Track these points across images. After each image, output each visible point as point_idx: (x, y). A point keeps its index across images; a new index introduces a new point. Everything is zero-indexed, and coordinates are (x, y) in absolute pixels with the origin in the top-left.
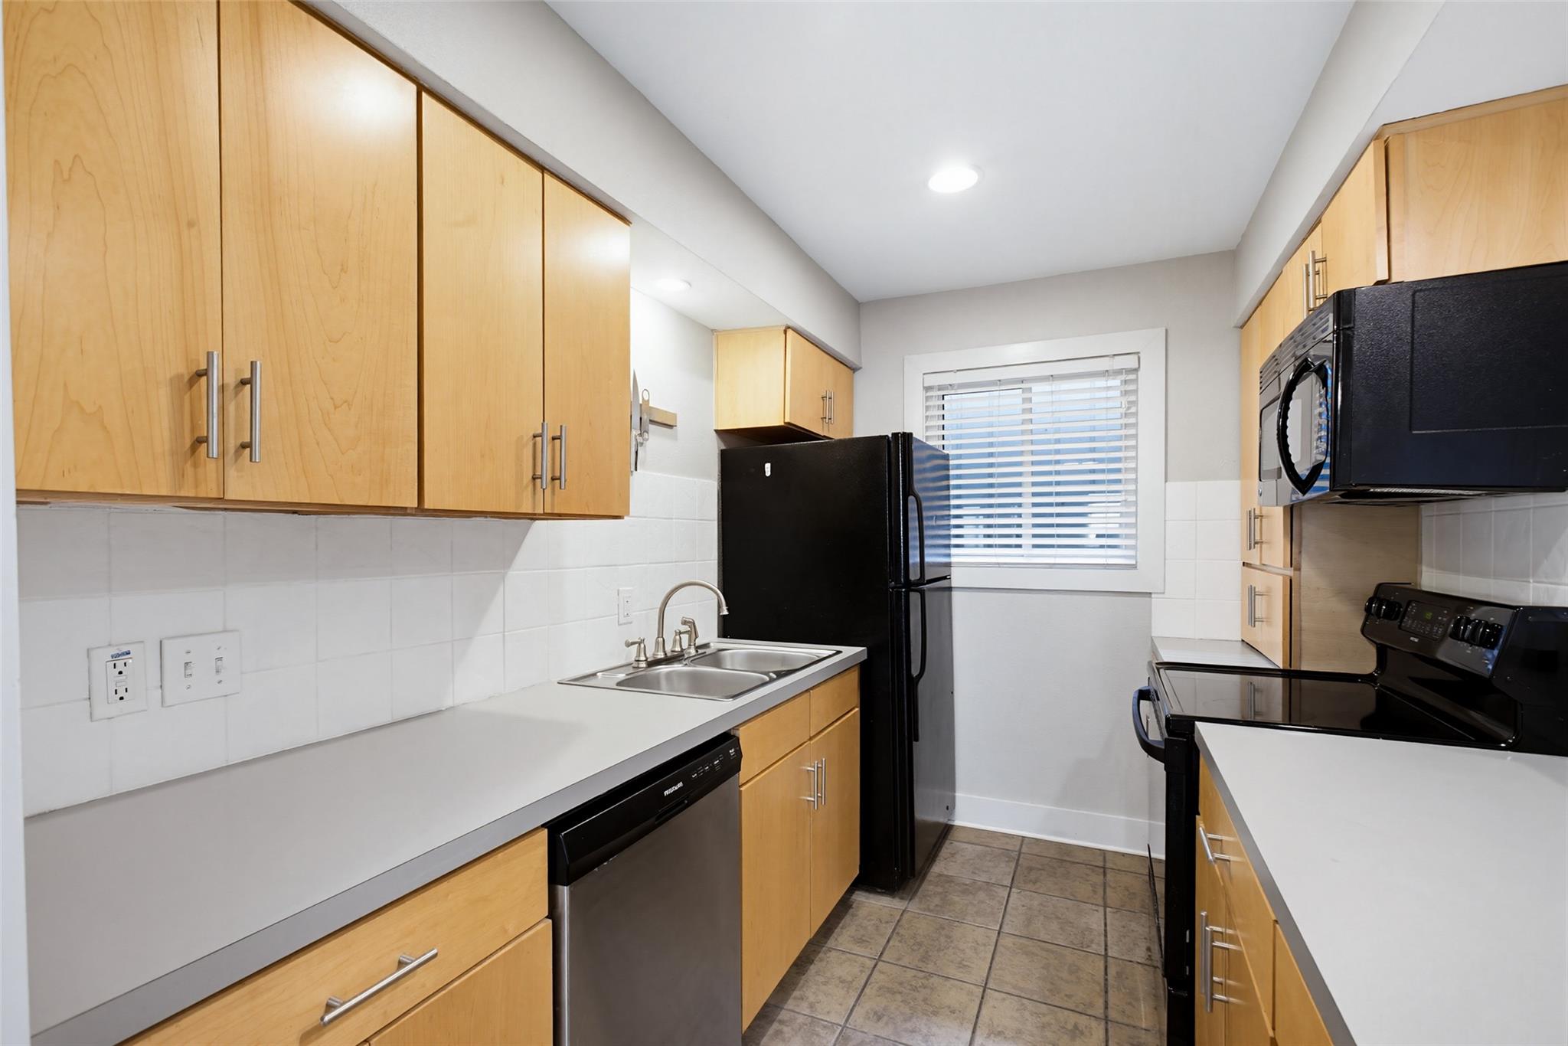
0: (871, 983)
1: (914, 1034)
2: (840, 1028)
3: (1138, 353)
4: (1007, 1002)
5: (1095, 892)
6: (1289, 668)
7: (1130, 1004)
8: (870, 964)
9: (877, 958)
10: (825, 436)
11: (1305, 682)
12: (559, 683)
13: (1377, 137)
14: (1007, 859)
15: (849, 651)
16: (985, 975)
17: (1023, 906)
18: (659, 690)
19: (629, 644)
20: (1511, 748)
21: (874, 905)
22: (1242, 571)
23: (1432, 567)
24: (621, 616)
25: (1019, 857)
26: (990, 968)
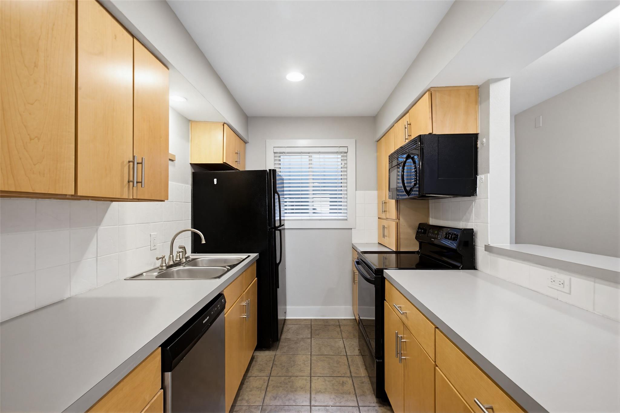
0: (269, 386)
1: (290, 401)
2: (261, 407)
3: (347, 147)
4: (319, 380)
5: (338, 334)
6: (397, 251)
7: (357, 369)
8: (267, 378)
9: (269, 375)
10: (236, 169)
11: (402, 255)
12: (125, 280)
13: (428, 90)
14: (308, 328)
15: (253, 255)
16: (310, 372)
17: (317, 344)
18: (173, 278)
19: (158, 259)
20: (462, 269)
21: (264, 356)
22: (378, 220)
23: (433, 218)
24: (152, 246)
25: (311, 326)
26: (311, 369)
